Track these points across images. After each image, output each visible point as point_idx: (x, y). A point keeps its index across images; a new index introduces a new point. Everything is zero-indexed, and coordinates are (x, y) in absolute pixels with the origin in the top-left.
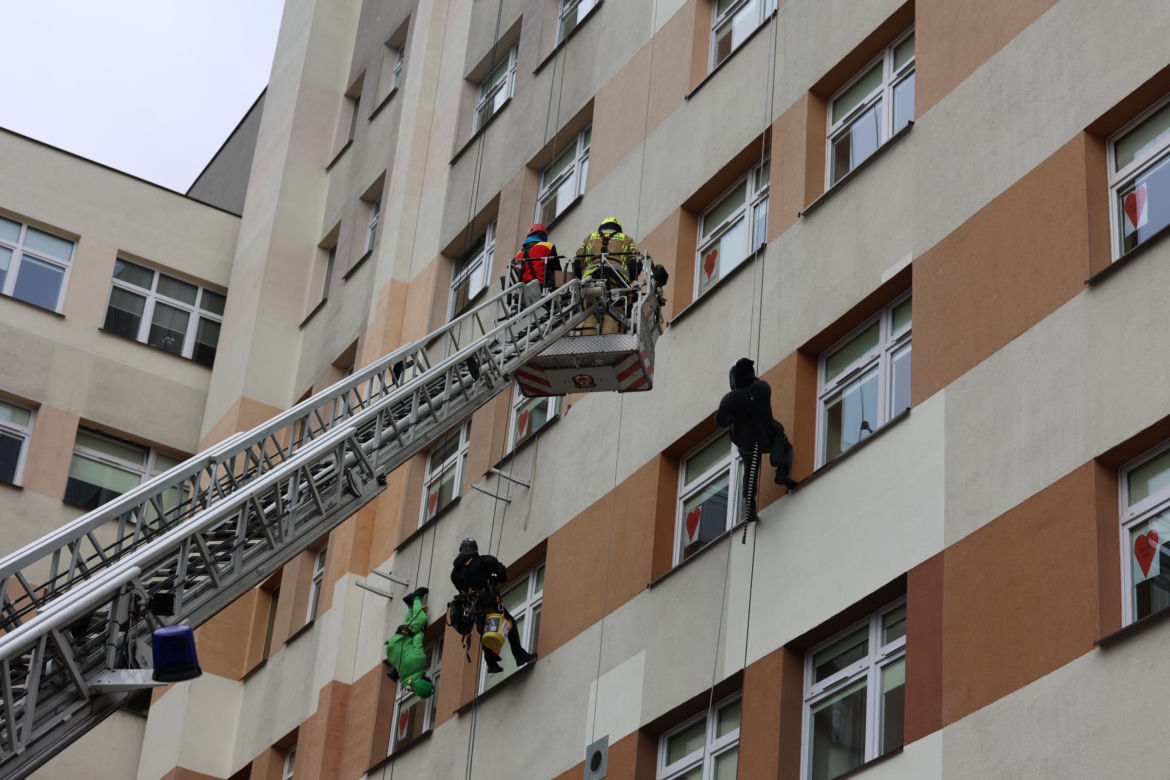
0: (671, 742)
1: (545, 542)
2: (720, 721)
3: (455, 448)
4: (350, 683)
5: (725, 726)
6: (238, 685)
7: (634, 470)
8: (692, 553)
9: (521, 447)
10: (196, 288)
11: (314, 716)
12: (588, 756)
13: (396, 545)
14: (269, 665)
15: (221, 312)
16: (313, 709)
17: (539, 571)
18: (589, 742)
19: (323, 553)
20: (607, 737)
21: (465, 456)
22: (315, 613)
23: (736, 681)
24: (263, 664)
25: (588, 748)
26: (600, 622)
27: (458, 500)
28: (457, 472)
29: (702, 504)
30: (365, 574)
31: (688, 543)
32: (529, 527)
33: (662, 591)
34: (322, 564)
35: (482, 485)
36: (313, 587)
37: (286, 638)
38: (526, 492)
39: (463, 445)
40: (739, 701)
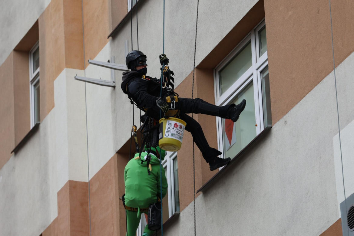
1: (261, 2)
4: (87, 181)
11: (56, 220)
12: (342, 215)
13: (109, 32)
16: (53, 214)
17: (260, 32)
18: (341, 199)
19: (36, 53)
22: (39, 116)
25: (342, 204)
26: (332, 74)
30: (83, 67)
34: (37, 65)
36: (31, 90)
37: (13, 147)
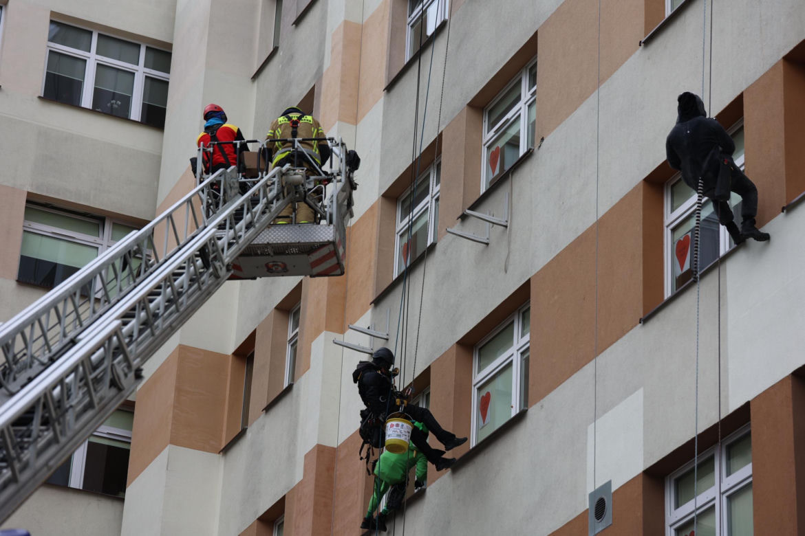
0: (679, 483)
1: (528, 283)
2: (729, 458)
3: (426, 192)
4: (336, 447)
5: (734, 462)
6: (217, 458)
7: (616, 200)
8: (686, 282)
9: (495, 186)
10: (139, 46)
11: (301, 483)
12: (590, 505)
13: (372, 299)
14: (249, 434)
15: (167, 69)
16: (299, 476)
17: (524, 313)
18: (591, 489)
19: (297, 313)
20: (609, 484)
21: (437, 200)
22: (293, 377)
23: (743, 413)
24: (242, 433)
25: (592, 495)
26: (592, 363)
27: (433, 246)
28: (430, 217)
29: (692, 231)
30: (342, 331)
31: (679, 272)
32: (510, 269)
33: (654, 324)
34: (296, 325)
35: (457, 228)
36: (289, 349)
37: (265, 405)
38: (504, 232)
39: (435, 189)
40: (749, 434)
